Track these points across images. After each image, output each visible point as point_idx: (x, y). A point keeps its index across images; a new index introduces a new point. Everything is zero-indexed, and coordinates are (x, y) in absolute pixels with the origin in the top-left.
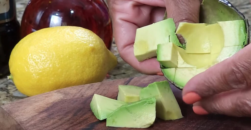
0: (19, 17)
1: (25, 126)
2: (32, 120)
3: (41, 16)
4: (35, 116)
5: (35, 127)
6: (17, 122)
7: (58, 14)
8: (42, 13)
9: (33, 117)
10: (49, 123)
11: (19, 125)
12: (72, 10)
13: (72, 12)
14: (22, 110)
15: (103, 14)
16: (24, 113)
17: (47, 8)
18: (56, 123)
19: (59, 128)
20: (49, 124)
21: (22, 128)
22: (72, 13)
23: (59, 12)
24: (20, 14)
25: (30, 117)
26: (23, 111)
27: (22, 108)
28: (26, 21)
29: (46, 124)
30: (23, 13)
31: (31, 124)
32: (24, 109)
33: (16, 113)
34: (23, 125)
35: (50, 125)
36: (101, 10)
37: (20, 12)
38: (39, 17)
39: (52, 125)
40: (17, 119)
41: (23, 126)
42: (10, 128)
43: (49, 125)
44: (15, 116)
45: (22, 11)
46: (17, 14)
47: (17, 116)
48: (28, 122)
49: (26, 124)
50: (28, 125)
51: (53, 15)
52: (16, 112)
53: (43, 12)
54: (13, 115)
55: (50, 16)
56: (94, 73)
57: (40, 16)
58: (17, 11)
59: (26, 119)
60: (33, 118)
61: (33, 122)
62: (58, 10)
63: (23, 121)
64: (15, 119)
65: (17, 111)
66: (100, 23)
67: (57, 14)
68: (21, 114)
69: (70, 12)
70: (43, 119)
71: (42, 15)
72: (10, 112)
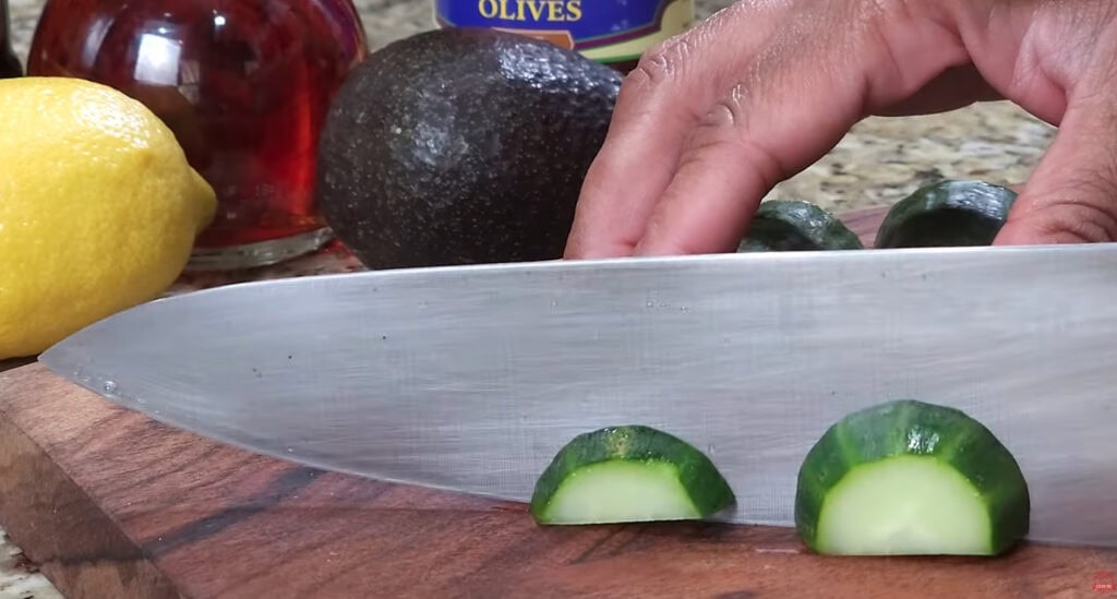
0: (18, 40)
1: (68, 460)
2: (94, 437)
3: (102, 36)
4: (106, 421)
5: (108, 464)
6: (37, 445)
7: (165, 27)
8: (105, 24)
9: (96, 425)
10: (162, 449)
11: (45, 455)
12: (220, 14)
13: (220, 21)
14: (53, 401)
15: (337, 29)
16: (63, 408)
17: (125, 6)
18: (186, 448)
19: (201, 469)
20: (160, 452)
21: (58, 467)
22: (221, 26)
23: (169, 20)
24: (23, 27)
25: (87, 424)
26: (57, 404)
27: (56, 392)
28: (45, 56)
29: (150, 451)
30: (33, 24)
31: (93, 453)
32: (63, 396)
33: (32, 411)
34: (62, 456)
35: (165, 459)
36: (329, 16)
37: (22, 21)
38: (94, 39)
39: (172, 458)
40: (36, 432)
41: (61, 460)
42: (11, 468)
43: (160, 455)
44: (30, 423)
45: (30, 18)
46: (13, 27)
47: (37, 421)
48: (82, 447)
49: (74, 453)
50: (79, 456)
51: (149, 32)
52: (33, 407)
53: (110, 23)
54: (21, 419)
55: (137, 35)
56: (157, 249)
57: (98, 38)
58: (12, 16)
59: (71, 434)
60: (97, 429)
61: (97, 446)
62: (168, 15)
63: (60, 439)
64: (32, 433)
65: (37, 401)
66: (323, 63)
67: (162, 30)
68: (51, 415)
69: (214, 22)
70: (136, 434)
71: (105, 31)
72: (10, 405)
